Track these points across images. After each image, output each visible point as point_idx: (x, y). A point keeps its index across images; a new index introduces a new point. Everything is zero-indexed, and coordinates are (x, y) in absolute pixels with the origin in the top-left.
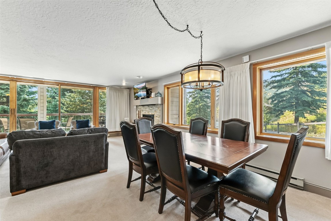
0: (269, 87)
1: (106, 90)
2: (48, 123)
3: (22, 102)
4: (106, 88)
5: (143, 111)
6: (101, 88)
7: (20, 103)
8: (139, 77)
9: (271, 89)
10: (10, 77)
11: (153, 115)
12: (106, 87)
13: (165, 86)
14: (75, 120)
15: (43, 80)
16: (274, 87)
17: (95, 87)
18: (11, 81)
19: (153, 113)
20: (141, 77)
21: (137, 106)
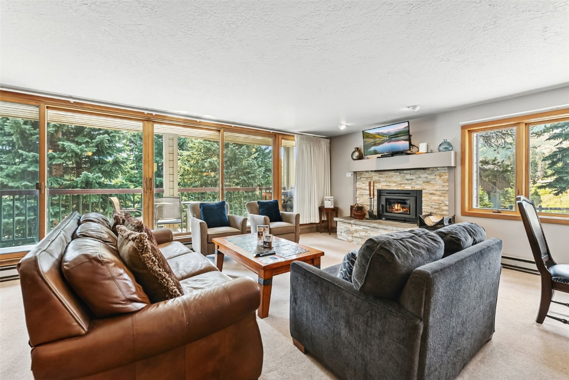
0: (547, 136)
1: (294, 140)
2: (216, 207)
3: (112, 167)
4: (294, 136)
5: (379, 182)
6: (286, 137)
7: (108, 168)
8: (414, 107)
9: (549, 139)
10: (146, 112)
11: (420, 192)
12: (296, 135)
13: (463, 127)
14: (257, 201)
15: (198, 120)
16: (555, 137)
17: (277, 136)
18: (145, 122)
19: (417, 188)
20: (418, 109)
21: (355, 173)
